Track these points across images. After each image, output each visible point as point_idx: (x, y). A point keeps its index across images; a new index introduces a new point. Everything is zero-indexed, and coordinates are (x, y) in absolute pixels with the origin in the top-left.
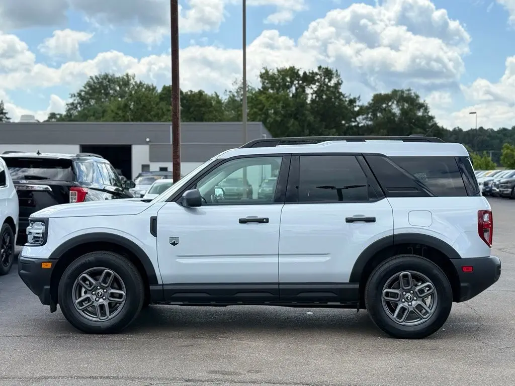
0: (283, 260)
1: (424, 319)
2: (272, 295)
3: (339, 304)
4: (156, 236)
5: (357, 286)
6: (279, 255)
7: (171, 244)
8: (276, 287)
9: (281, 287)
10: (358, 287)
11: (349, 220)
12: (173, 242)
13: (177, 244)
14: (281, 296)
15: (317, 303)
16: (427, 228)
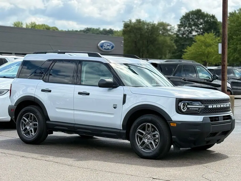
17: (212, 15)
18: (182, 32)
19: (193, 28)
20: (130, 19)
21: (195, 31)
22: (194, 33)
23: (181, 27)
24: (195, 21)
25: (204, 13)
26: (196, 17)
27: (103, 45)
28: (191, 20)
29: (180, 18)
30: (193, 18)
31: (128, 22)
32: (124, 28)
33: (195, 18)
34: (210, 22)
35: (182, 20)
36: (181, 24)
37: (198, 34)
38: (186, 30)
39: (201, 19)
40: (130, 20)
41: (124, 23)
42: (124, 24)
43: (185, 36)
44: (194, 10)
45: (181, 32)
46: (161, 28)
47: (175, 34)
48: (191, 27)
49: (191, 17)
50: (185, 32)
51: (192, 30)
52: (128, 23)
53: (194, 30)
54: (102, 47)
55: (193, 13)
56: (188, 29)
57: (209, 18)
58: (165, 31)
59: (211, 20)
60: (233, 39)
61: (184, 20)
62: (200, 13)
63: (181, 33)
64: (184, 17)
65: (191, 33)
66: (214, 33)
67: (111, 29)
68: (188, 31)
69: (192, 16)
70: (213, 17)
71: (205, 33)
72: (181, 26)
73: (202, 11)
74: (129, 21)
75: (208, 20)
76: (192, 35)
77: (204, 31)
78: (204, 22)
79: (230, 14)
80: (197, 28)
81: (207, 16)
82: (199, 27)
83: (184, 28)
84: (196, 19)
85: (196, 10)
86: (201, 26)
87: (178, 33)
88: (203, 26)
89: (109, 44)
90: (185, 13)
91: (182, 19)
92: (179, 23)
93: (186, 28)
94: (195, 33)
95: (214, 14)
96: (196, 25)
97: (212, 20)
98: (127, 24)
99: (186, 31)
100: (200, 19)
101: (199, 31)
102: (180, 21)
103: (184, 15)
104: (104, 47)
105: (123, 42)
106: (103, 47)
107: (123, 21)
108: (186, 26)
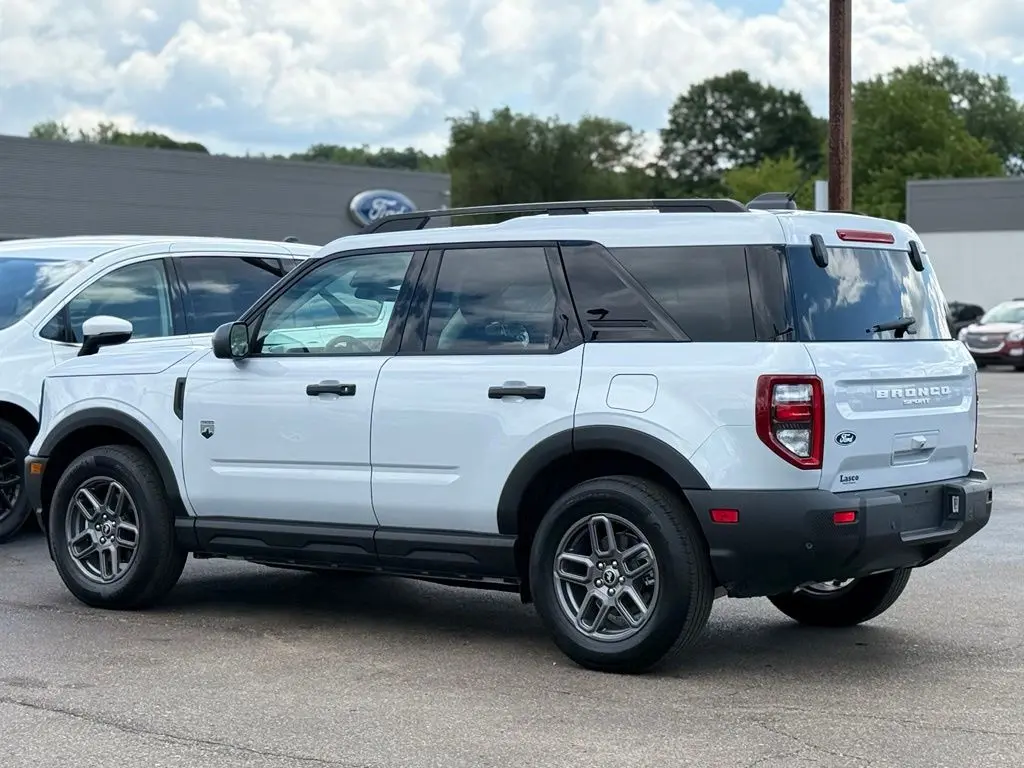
0: (380, 476)
1: (634, 627)
2: (364, 552)
3: (500, 581)
4: (181, 418)
5: (510, 542)
6: (371, 465)
7: (203, 434)
8: (369, 534)
9: (380, 535)
10: (512, 545)
11: (495, 394)
12: (205, 431)
13: (211, 434)
14: (380, 555)
15: (463, 577)
16: (638, 415)
17: (792, 93)
18: (678, 159)
19: (719, 141)
20: (473, 110)
21: (726, 154)
22: (724, 163)
23: (675, 140)
24: (727, 116)
25: (758, 85)
26: (730, 101)
27: (372, 207)
28: (710, 113)
29: (671, 106)
30: (718, 105)
31: (466, 118)
32: (451, 142)
33: (724, 105)
34: (782, 118)
35: (677, 112)
36: (674, 127)
37: (736, 165)
38: (692, 152)
39: (748, 107)
40: (473, 114)
41: (450, 124)
42: (453, 128)
43: (688, 172)
44: (722, 74)
45: (672, 157)
46: (595, 140)
47: (651, 165)
48: (712, 140)
49: (710, 101)
50: (688, 159)
51: (716, 150)
52: (467, 122)
53: (724, 150)
54: (366, 212)
55: (717, 85)
56: (700, 147)
57: (778, 105)
58: (609, 153)
59: (785, 112)
60: (869, 183)
61: (684, 110)
62: (741, 85)
63: (674, 161)
64: (683, 99)
65: (713, 163)
66: (795, 159)
67: (410, 150)
68: (700, 153)
69: (713, 97)
70: (796, 100)
71: (762, 159)
72: (674, 135)
73: (752, 78)
74: (469, 115)
75: (777, 113)
76: (715, 168)
77: (762, 154)
78: (758, 119)
79: (861, 87)
80: (733, 141)
81: (772, 95)
82: (740, 137)
83: (686, 144)
84: (729, 107)
85: (728, 75)
86: (749, 135)
87: (662, 163)
88: (756, 134)
89: (392, 203)
90: (689, 88)
91: (676, 107)
92: (667, 126)
93: (694, 142)
94: (726, 160)
95: (797, 91)
96: (730, 130)
97: (789, 111)
98: (463, 128)
99: (694, 155)
100: (743, 107)
101: (742, 152)
102: (669, 117)
103: (686, 94)
104: (375, 213)
105: (448, 193)
106: (372, 212)
107: (447, 119)
108: (691, 137)
